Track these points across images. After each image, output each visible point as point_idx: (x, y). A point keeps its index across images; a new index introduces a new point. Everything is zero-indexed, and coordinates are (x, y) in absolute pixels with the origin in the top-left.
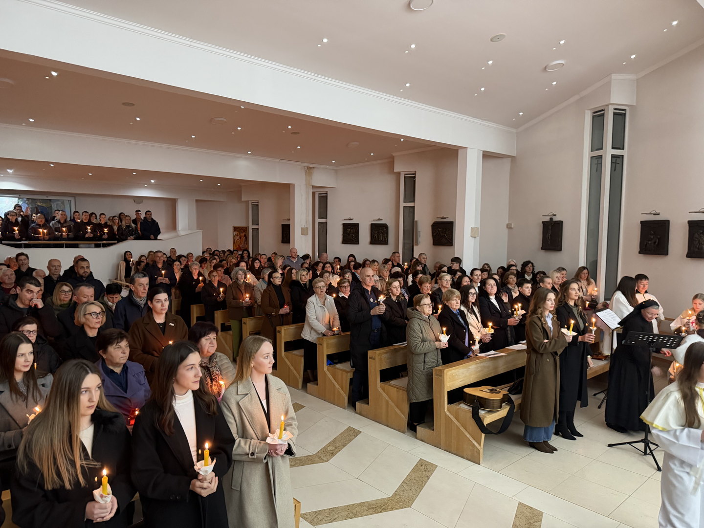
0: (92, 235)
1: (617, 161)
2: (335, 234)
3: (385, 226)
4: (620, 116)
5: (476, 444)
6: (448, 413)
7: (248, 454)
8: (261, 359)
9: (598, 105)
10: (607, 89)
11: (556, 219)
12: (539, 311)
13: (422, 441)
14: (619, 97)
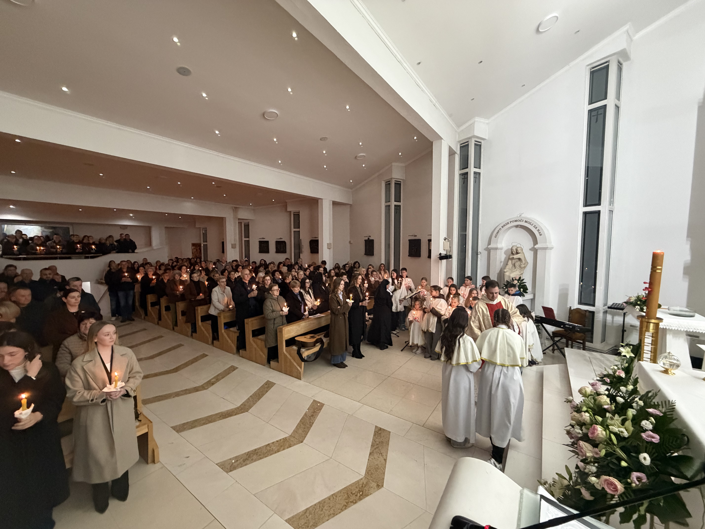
0: (81, 251)
1: (397, 208)
2: (255, 247)
3: (284, 242)
4: (398, 185)
5: (299, 368)
6: (285, 353)
7: (89, 401)
8: (103, 337)
9: (387, 178)
10: (390, 170)
11: (371, 238)
12: (336, 290)
13: (273, 369)
14: (397, 174)
